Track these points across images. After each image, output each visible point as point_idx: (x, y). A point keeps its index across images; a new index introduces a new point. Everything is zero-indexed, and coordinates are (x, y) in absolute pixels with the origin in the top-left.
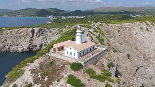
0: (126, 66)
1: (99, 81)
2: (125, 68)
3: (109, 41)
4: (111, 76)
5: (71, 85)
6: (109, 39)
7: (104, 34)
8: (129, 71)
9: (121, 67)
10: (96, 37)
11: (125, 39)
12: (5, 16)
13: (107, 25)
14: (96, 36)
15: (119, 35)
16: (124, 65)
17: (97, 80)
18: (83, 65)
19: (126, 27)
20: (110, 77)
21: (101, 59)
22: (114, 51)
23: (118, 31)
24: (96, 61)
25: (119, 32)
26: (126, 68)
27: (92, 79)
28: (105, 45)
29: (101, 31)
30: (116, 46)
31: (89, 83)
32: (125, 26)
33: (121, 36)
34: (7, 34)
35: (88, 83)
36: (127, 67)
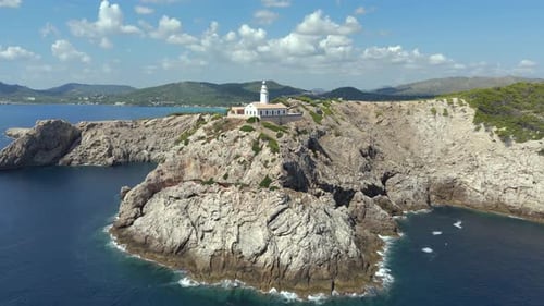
0: (350, 156)
1: (272, 131)
2: (347, 159)
3: (339, 124)
7: (332, 113)
8: (353, 164)
10: (309, 112)
11: (388, 131)
13: (358, 103)
15: (377, 121)
18: (259, 119)
19: (402, 108)
21: (288, 123)
25: (377, 116)
26: (350, 159)
27: (264, 128)
28: (321, 125)
33: (381, 125)
34: (147, 127)
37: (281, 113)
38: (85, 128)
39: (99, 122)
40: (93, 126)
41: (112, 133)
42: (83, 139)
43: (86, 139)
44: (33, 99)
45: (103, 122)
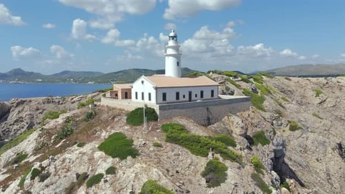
0: (328, 170)
1: (189, 153)
2: (323, 175)
3: (283, 107)
4: (234, 145)
5: (104, 154)
6: (283, 103)
7: (269, 92)
8: (337, 185)
9: (310, 171)
10: (242, 90)
11: (336, 113)
12: (90, 83)
13: (287, 79)
14: (244, 89)
15: (319, 101)
16: (320, 167)
17: (185, 149)
18: (158, 113)
19: (340, 84)
20: (230, 148)
21: (226, 117)
22: (293, 128)
23: (315, 92)
24: (209, 119)
25: (318, 95)
26: (328, 175)
27: (168, 144)
28: (265, 111)
29: (264, 84)
30: (302, 119)
31: (154, 151)
32: (338, 82)
33: (325, 105)
34: (72, 103)
35: (151, 149)
36: (332, 172)
37: (207, 95)
38: (15, 105)
39: (28, 99)
40: (22, 102)
41: (38, 109)
42: (11, 115)
43: (13, 116)
44: (40, 80)
45: (32, 99)
